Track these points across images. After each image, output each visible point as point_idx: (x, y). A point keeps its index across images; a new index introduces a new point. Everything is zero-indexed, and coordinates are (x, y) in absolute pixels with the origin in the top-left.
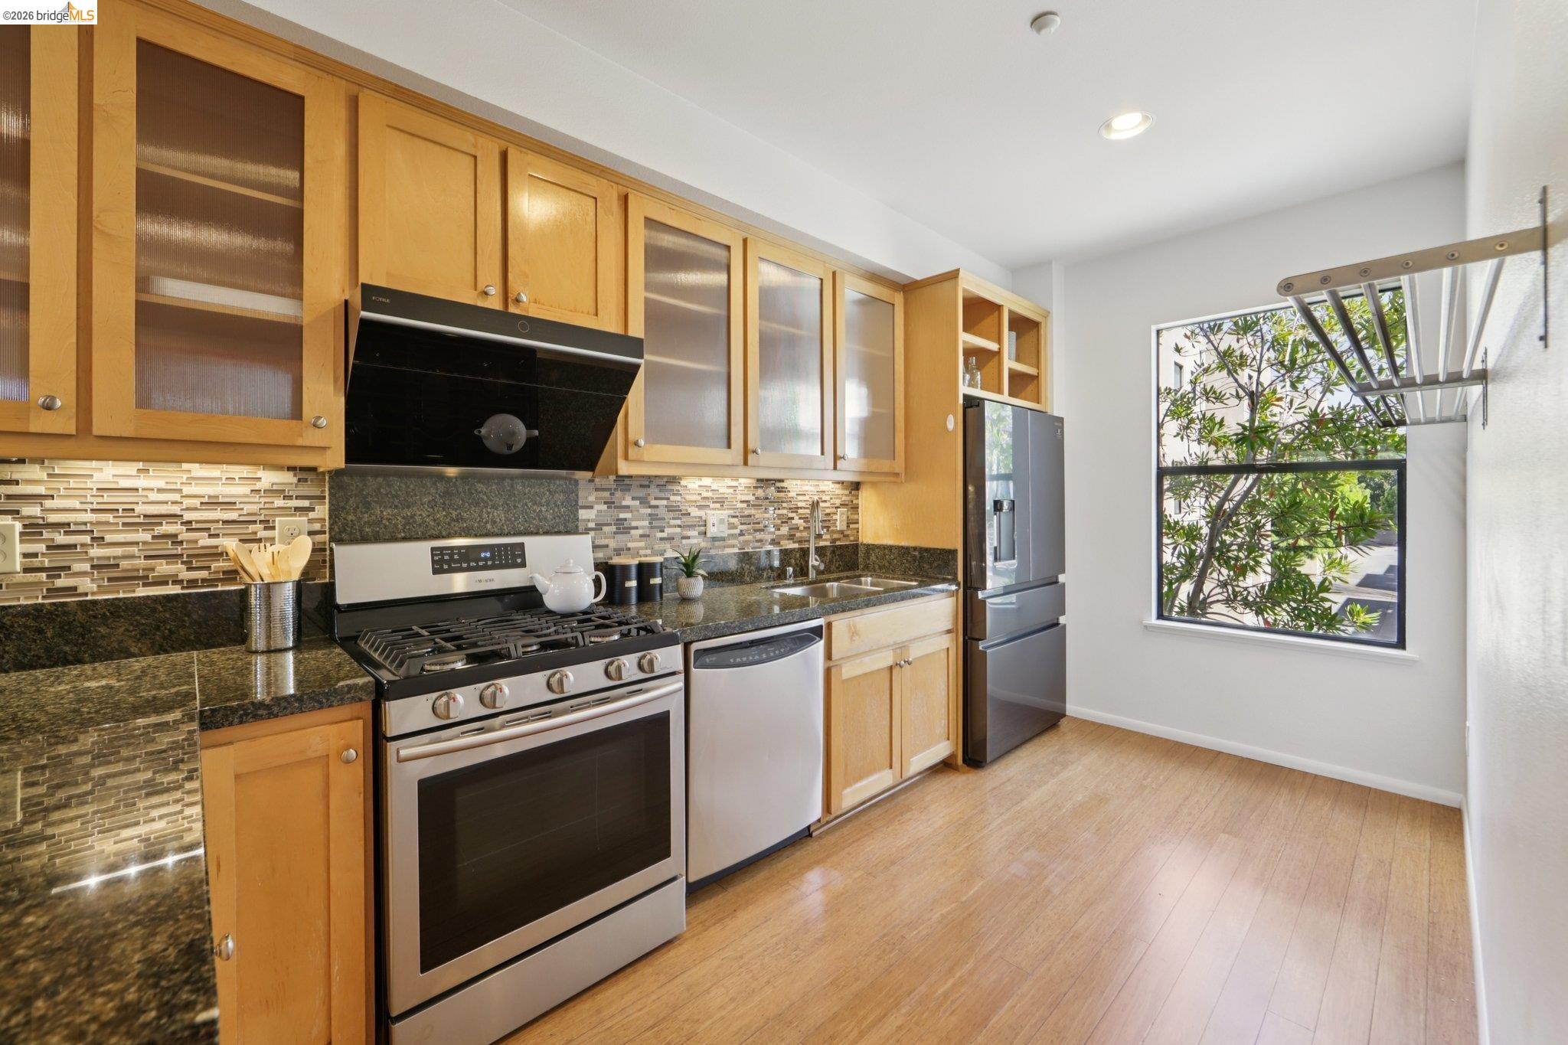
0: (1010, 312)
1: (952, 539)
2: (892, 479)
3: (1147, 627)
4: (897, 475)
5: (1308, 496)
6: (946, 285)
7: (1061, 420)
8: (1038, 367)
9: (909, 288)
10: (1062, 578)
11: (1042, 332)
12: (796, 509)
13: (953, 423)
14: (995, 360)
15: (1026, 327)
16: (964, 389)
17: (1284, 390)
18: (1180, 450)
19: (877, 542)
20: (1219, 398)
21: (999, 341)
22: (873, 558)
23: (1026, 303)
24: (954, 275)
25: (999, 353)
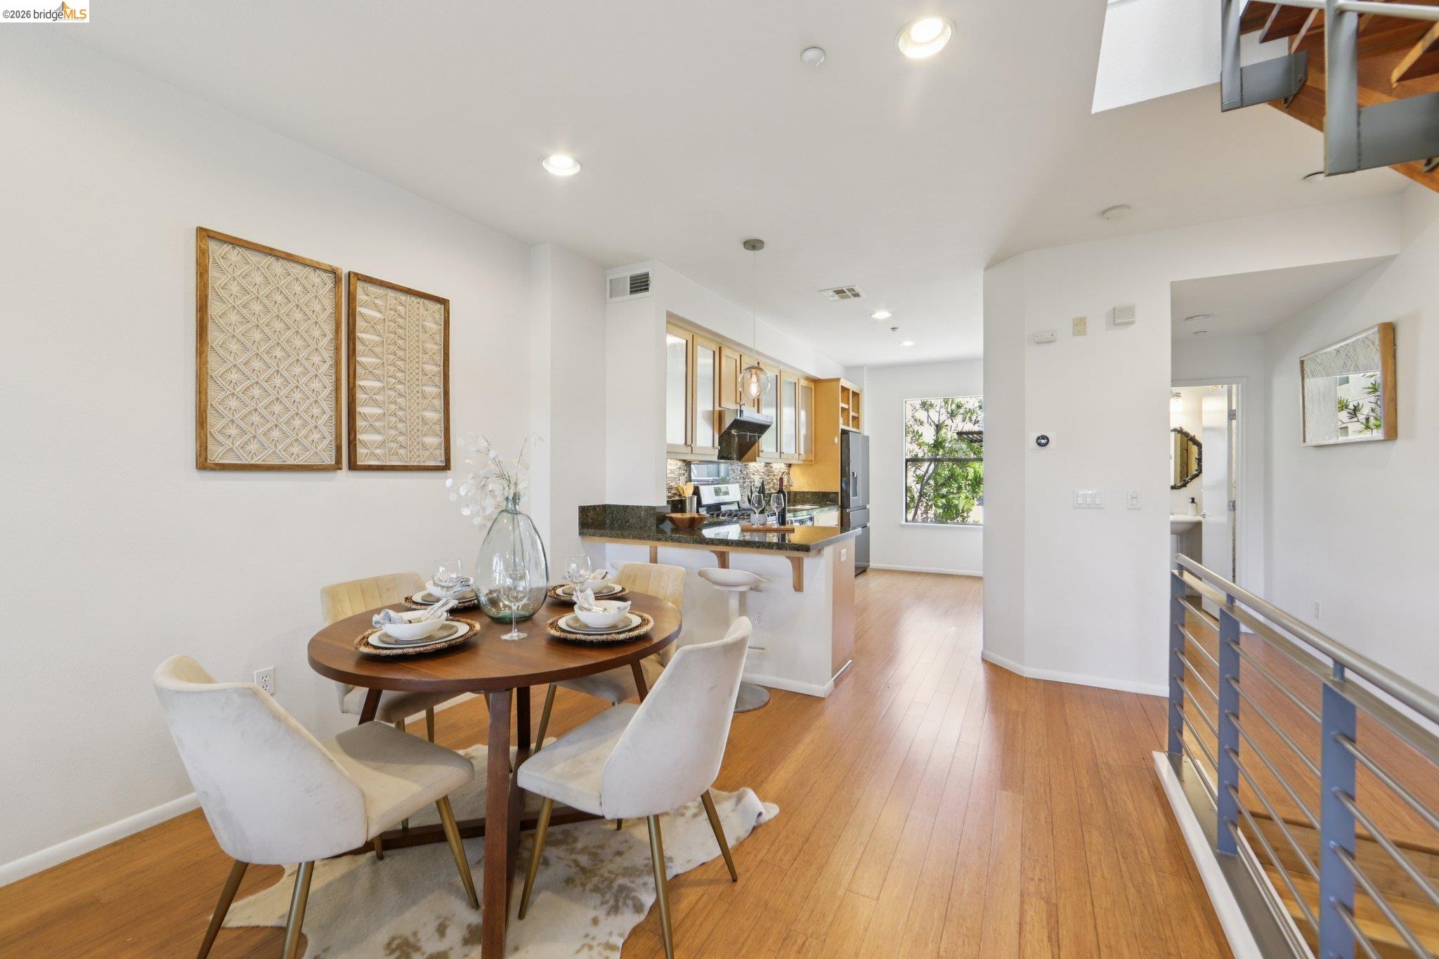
0: (853, 392)
1: (836, 487)
2: (810, 463)
3: (902, 526)
4: (811, 461)
5: (958, 471)
6: (834, 383)
7: (868, 437)
8: (858, 413)
9: (816, 381)
10: (868, 506)
11: (860, 398)
12: (774, 475)
13: (837, 440)
14: (846, 411)
15: (856, 394)
16: (842, 426)
17: (948, 422)
18: (913, 449)
19: (801, 490)
20: (922, 424)
21: (848, 404)
22: (798, 497)
23: (857, 387)
24: (838, 380)
25: (848, 409)
